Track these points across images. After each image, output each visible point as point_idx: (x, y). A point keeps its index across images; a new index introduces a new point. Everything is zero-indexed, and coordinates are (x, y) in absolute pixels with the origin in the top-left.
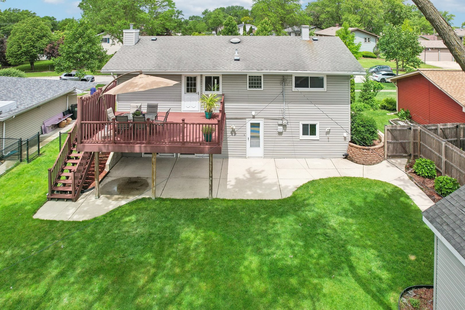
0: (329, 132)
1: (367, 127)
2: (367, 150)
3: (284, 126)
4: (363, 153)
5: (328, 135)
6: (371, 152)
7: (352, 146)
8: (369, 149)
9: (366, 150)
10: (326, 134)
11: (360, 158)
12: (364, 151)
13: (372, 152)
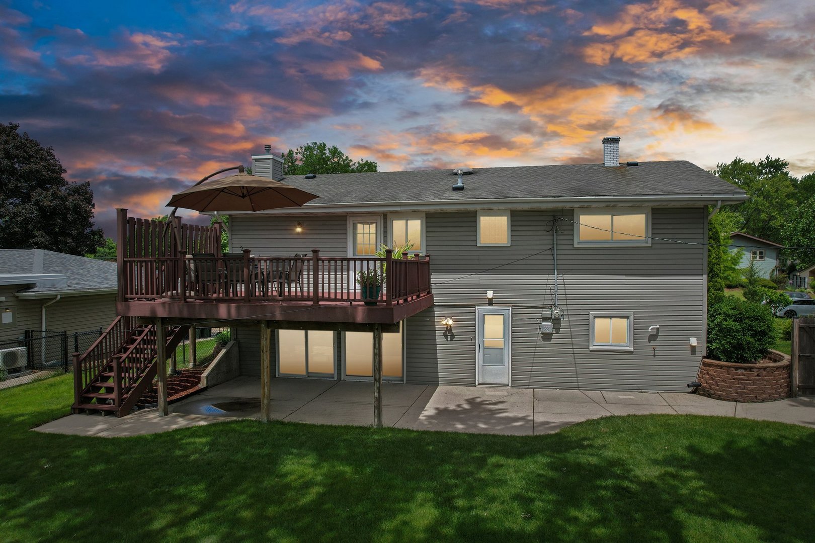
0: (657, 335)
1: (747, 321)
2: (745, 369)
3: (556, 321)
4: (735, 377)
5: (652, 343)
6: (756, 374)
7: (709, 365)
8: (751, 369)
9: (743, 371)
10: (649, 341)
11: (727, 387)
12: (739, 371)
13: (758, 375)
